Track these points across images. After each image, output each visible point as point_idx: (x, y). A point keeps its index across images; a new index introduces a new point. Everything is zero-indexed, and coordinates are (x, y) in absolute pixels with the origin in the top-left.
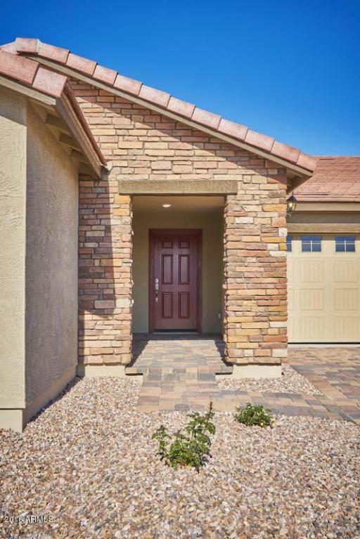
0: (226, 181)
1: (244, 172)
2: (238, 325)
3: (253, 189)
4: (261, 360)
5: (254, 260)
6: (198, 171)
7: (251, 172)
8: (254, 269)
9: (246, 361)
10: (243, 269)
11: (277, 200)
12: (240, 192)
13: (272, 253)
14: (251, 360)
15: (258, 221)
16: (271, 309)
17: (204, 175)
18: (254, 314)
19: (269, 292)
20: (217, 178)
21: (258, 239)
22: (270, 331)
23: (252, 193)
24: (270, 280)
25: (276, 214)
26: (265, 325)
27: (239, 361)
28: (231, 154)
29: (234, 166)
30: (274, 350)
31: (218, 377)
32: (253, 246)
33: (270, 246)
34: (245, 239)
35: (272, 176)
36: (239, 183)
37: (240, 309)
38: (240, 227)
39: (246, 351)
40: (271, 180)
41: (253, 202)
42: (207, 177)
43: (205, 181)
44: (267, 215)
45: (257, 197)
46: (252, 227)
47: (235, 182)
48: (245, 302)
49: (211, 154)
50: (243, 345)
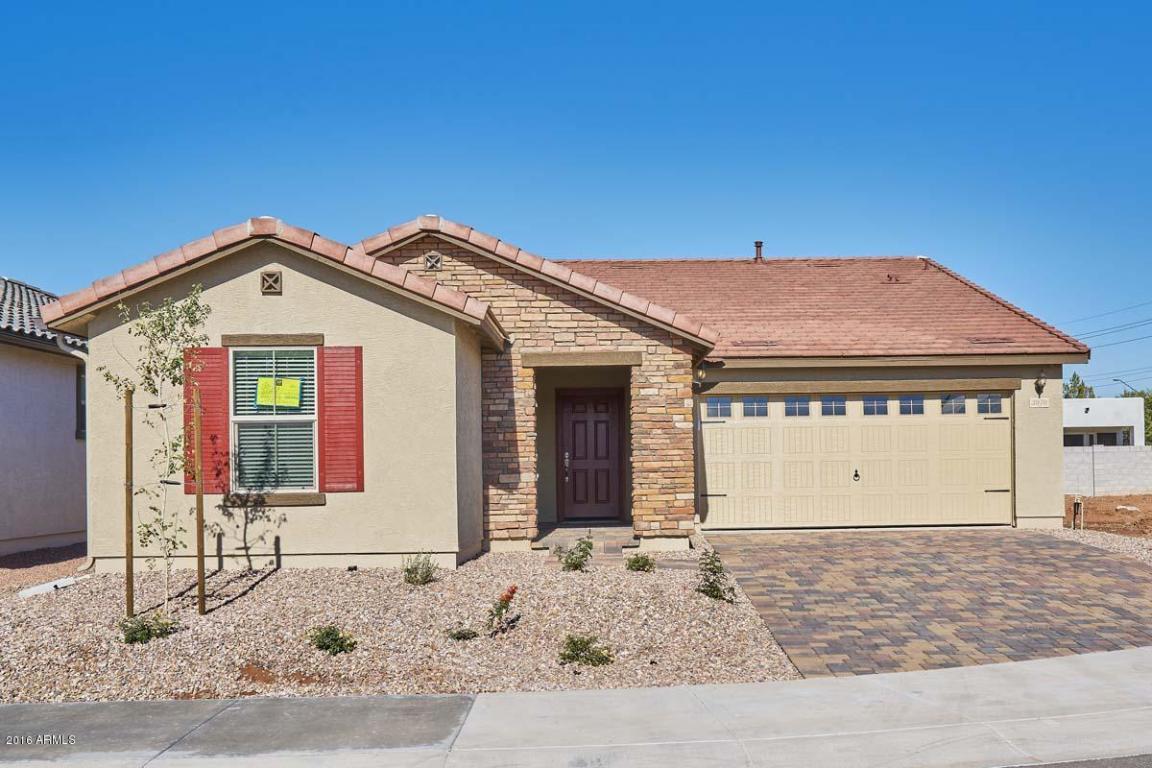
0: (630, 352)
1: (649, 342)
2: (644, 498)
3: (657, 360)
4: (667, 533)
5: (659, 431)
6: (602, 342)
7: (656, 343)
8: (661, 441)
9: (653, 534)
10: (649, 441)
11: (682, 371)
12: (645, 363)
13: (677, 425)
14: (658, 533)
15: (663, 392)
16: (677, 481)
17: (609, 347)
18: (659, 486)
19: (675, 464)
20: (621, 349)
21: (663, 410)
22: (676, 504)
23: (657, 363)
24: (676, 452)
25: (682, 385)
26: (672, 497)
27: (645, 534)
28: (635, 325)
29: (639, 336)
30: (681, 523)
31: (624, 550)
32: (659, 418)
33: (676, 418)
34: (650, 410)
35: (676, 347)
36: (644, 355)
37: (648, 481)
38: (646, 398)
39: (652, 524)
40: (675, 350)
41: (658, 373)
42: (612, 348)
43: (608, 354)
44: (672, 386)
45: (662, 368)
46: (657, 398)
47: (639, 354)
48: (651, 475)
49: (612, 324)
50: (650, 518)
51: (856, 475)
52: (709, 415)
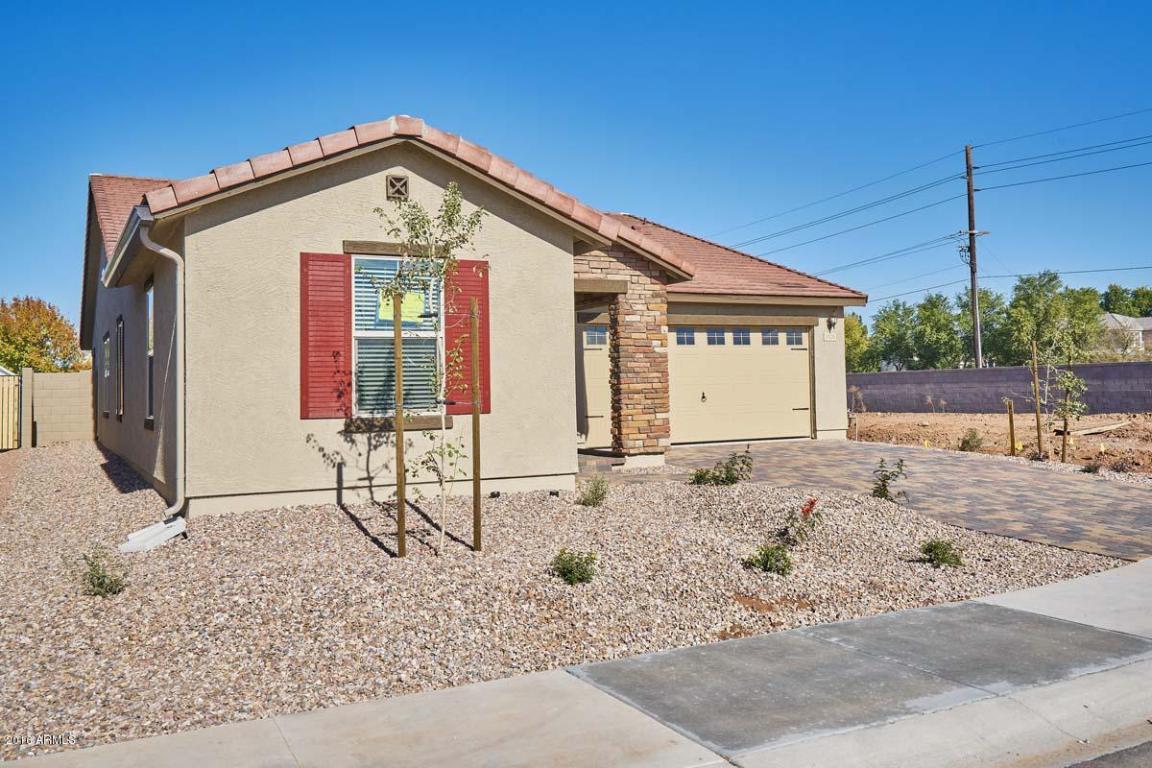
0: (618, 281)
1: (632, 272)
2: (630, 418)
3: (638, 289)
4: (650, 450)
5: (642, 356)
6: (594, 270)
7: (638, 273)
8: (642, 365)
9: (637, 452)
10: (633, 364)
11: (659, 300)
12: (630, 292)
13: (657, 350)
14: (642, 450)
15: (645, 319)
16: (656, 401)
17: (598, 275)
18: (642, 407)
19: (655, 385)
20: (610, 277)
21: (644, 336)
22: (656, 423)
23: (639, 292)
24: (655, 375)
25: (658, 313)
26: (653, 416)
27: (632, 452)
28: (621, 255)
29: (623, 266)
30: (661, 440)
31: (614, 468)
32: (641, 343)
33: (655, 343)
34: (634, 336)
35: (655, 278)
36: (629, 283)
37: (632, 402)
38: (630, 324)
39: (637, 442)
40: (653, 281)
41: (640, 302)
42: (602, 276)
43: (600, 281)
44: (652, 313)
45: (643, 297)
46: (640, 324)
47: (625, 282)
48: (636, 396)
49: (603, 254)
50: (635, 436)
51: (704, 397)
52: (588, 343)
